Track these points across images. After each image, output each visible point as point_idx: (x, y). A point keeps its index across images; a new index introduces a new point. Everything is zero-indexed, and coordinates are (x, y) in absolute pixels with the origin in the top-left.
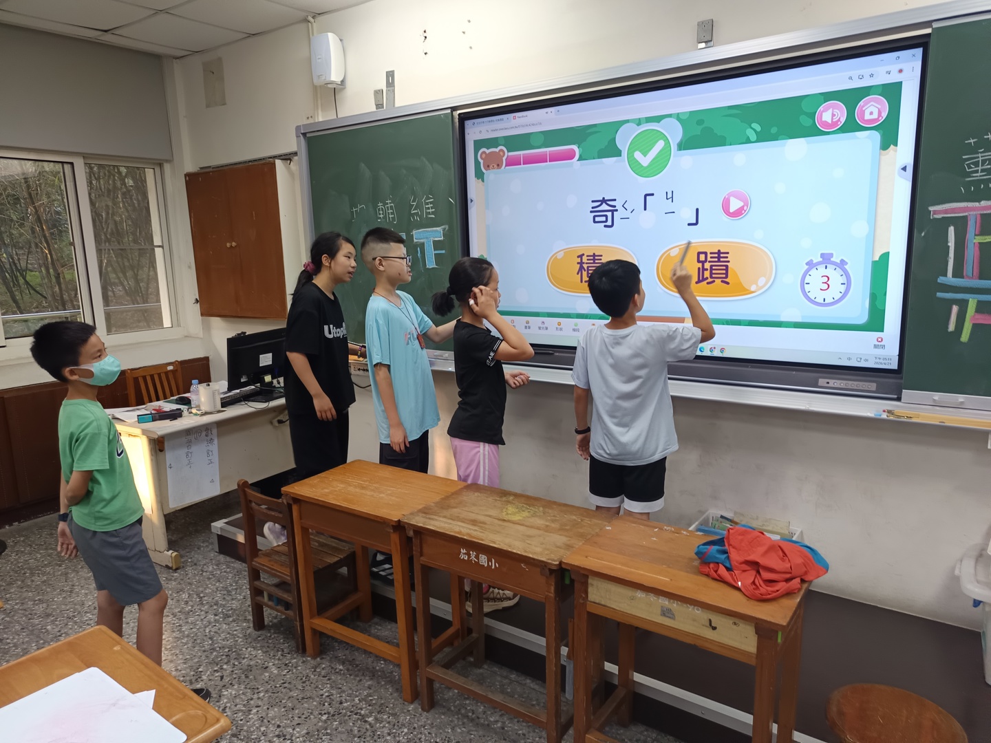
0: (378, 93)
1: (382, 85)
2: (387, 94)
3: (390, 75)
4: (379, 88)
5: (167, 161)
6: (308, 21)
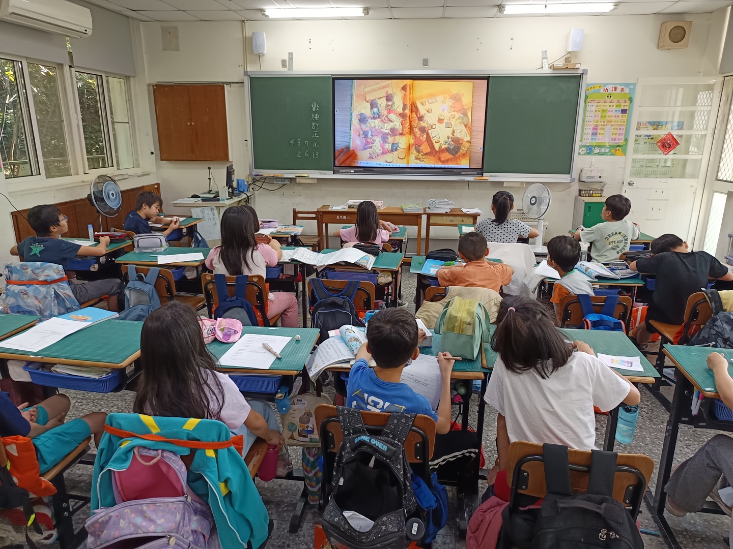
1: (286, 58)
2: (289, 61)
3: (291, 54)
4: (284, 58)
5: (133, 77)
6: (243, 21)
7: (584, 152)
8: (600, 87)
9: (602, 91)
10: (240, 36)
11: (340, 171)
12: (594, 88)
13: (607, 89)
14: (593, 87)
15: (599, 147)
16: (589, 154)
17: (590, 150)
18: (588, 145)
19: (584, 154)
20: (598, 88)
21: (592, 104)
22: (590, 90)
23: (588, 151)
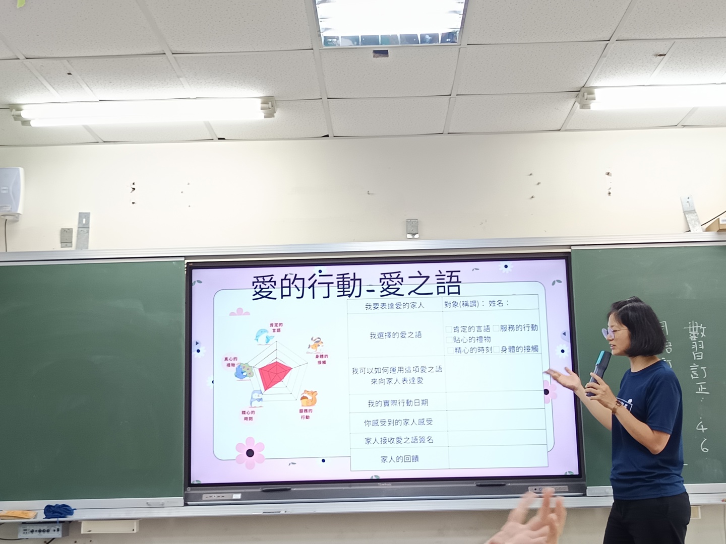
0: (66, 232)
3: (84, 216)
4: (67, 226)
11: (204, 497)
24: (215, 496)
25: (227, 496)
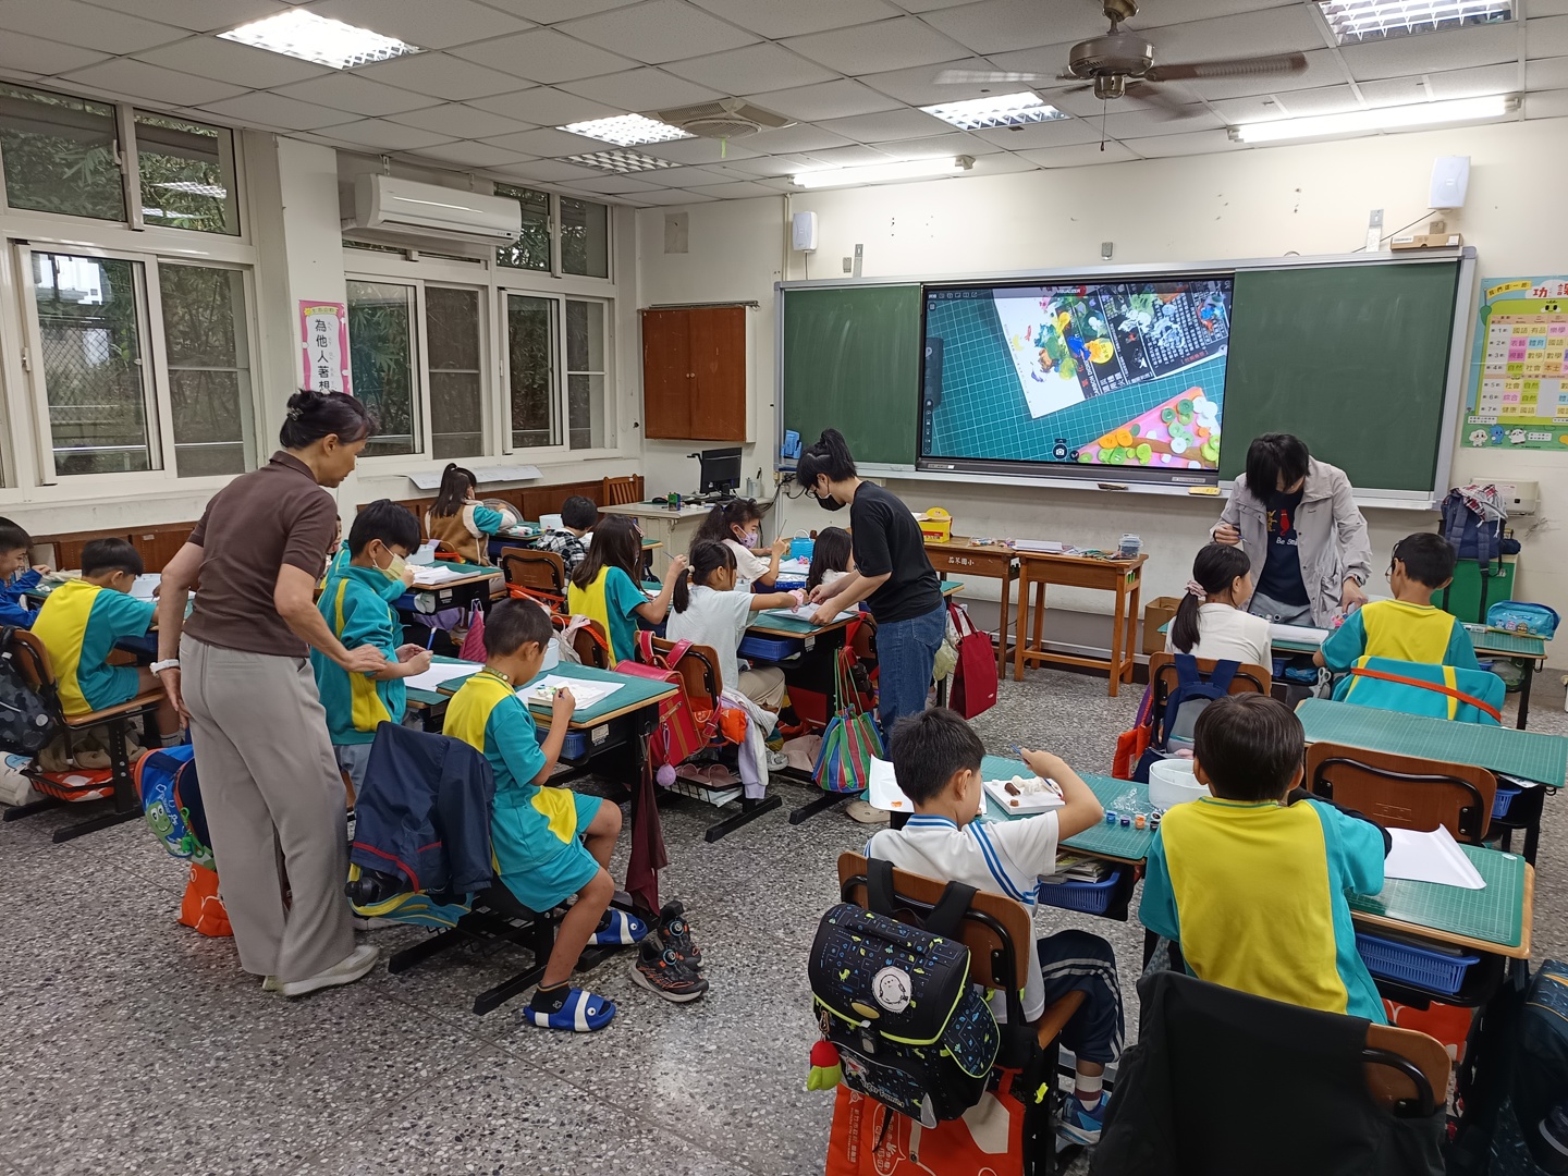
0: (847, 261)
1: (852, 255)
2: (855, 260)
3: (859, 248)
4: (847, 256)
6: (785, 195)
7: (1483, 440)
8: (1524, 285)
9: (1529, 294)
10: (781, 221)
11: (929, 466)
12: (1508, 287)
13: (1543, 290)
14: (1503, 286)
15: (1523, 428)
16: (1496, 444)
17: (1499, 435)
18: (1493, 422)
19: (1484, 445)
20: (1519, 288)
21: (1503, 327)
22: (1496, 293)
23: (1494, 438)
24: (936, 466)
25: (944, 466)
